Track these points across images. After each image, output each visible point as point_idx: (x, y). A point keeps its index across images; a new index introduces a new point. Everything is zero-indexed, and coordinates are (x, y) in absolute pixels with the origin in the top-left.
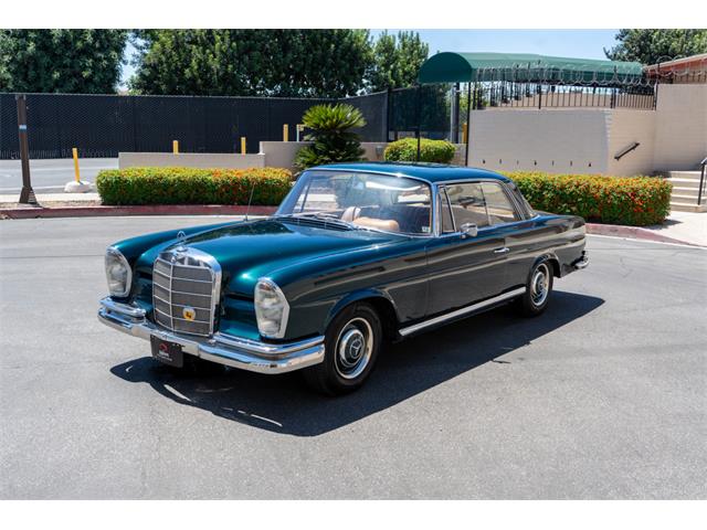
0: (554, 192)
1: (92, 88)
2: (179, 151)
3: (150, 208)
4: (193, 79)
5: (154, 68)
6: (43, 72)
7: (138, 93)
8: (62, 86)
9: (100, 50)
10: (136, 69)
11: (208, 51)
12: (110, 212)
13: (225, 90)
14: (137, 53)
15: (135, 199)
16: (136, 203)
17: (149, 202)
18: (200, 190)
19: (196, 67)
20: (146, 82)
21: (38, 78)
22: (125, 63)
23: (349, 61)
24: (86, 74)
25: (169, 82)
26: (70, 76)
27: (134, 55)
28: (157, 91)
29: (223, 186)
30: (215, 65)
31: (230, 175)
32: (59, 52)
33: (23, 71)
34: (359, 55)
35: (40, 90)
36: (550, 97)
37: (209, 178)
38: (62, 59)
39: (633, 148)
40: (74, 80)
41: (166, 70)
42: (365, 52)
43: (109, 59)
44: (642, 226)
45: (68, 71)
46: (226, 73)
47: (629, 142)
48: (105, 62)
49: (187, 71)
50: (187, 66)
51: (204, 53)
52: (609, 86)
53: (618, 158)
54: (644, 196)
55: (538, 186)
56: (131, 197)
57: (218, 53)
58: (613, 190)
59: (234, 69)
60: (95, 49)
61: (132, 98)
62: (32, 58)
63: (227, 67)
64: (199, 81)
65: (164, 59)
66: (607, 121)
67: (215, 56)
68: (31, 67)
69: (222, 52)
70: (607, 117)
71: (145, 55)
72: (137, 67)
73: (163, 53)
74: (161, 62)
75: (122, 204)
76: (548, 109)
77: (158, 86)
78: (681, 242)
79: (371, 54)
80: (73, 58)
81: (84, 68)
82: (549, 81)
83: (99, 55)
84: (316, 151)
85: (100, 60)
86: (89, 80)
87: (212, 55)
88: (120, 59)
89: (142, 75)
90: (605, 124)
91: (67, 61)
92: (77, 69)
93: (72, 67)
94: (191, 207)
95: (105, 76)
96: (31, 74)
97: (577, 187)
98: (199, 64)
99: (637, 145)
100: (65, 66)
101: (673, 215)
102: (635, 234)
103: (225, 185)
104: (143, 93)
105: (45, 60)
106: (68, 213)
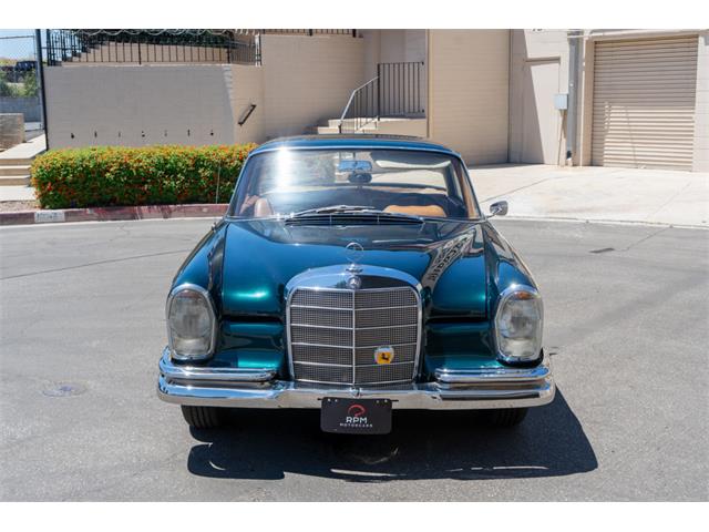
0: (212, 168)
39: (253, 110)
53: (241, 124)
66: (228, 79)
70: (226, 74)
76: (151, 65)
97: (241, 160)
99: (254, 106)
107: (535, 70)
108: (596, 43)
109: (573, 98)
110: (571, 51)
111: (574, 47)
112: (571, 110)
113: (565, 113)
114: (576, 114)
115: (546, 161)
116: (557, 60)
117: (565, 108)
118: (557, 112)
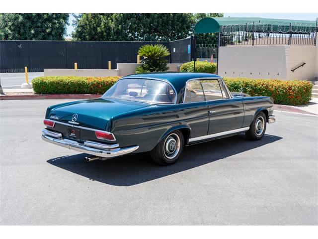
1: (51, 37)
2: (78, 68)
3: (56, 96)
4: (102, 33)
5: (82, 26)
6: (27, 30)
7: (75, 40)
8: (37, 37)
9: (55, 19)
10: (75, 28)
11: (109, 18)
12: (37, 98)
13: (117, 37)
14: (75, 19)
15: (49, 91)
16: (50, 93)
17: (57, 93)
18: (81, 87)
19: (103, 26)
20: (79, 34)
21: (25, 32)
22: (68, 24)
23: (181, 22)
24: (48, 31)
25: (90, 34)
26: (41, 32)
27: (73, 21)
28: (85, 39)
29: (92, 85)
30: (112, 25)
31: (96, 79)
32: (35, 20)
33: (18, 29)
34: (186, 19)
35: (26, 39)
36: (266, 39)
37: (86, 81)
38: (37, 23)
39: (302, 65)
40: (43, 34)
41: (89, 28)
42: (190, 17)
43: (60, 23)
44: (294, 105)
45: (39, 29)
46: (118, 29)
47: (301, 62)
48: (58, 24)
49: (99, 28)
50: (99, 27)
51: (107, 19)
52: (288, 33)
53: (293, 71)
54: (295, 90)
55: (244, 85)
56: (48, 90)
57: (114, 19)
58: (279, 87)
59: (122, 27)
60: (53, 18)
61: (73, 42)
62: (22, 23)
63: (118, 26)
64: (105, 34)
65: (88, 23)
66: (286, 52)
67: (112, 21)
68: (22, 27)
69: (116, 19)
70: (286, 49)
71: (79, 21)
72: (75, 27)
73: (87, 20)
74: (86, 24)
75: (43, 94)
76: (257, 46)
77: (85, 36)
78: (312, 114)
79: (193, 18)
80: (42, 23)
81: (47, 28)
82: (266, 31)
83: (55, 21)
84: (144, 67)
85: (55, 23)
86: (50, 33)
87: (110, 21)
88: (66, 23)
89: (77, 31)
90: (285, 53)
91: (39, 24)
92: (44, 28)
93: (41, 27)
94: (77, 95)
95: (58, 32)
96: (22, 31)
97: (262, 85)
98: (105, 25)
99: (304, 64)
100: (38, 27)
101: (313, 100)
102: (290, 109)
103: (93, 85)
104: (78, 40)
105: (28, 24)
106: (17, 98)
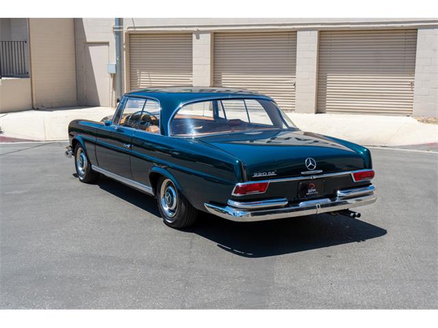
107: (92, 49)
108: (130, 34)
109: (119, 66)
110: (116, 38)
111: (118, 36)
112: (118, 74)
113: (114, 76)
114: (121, 76)
115: (101, 104)
116: (107, 44)
117: (114, 72)
118: (109, 75)
